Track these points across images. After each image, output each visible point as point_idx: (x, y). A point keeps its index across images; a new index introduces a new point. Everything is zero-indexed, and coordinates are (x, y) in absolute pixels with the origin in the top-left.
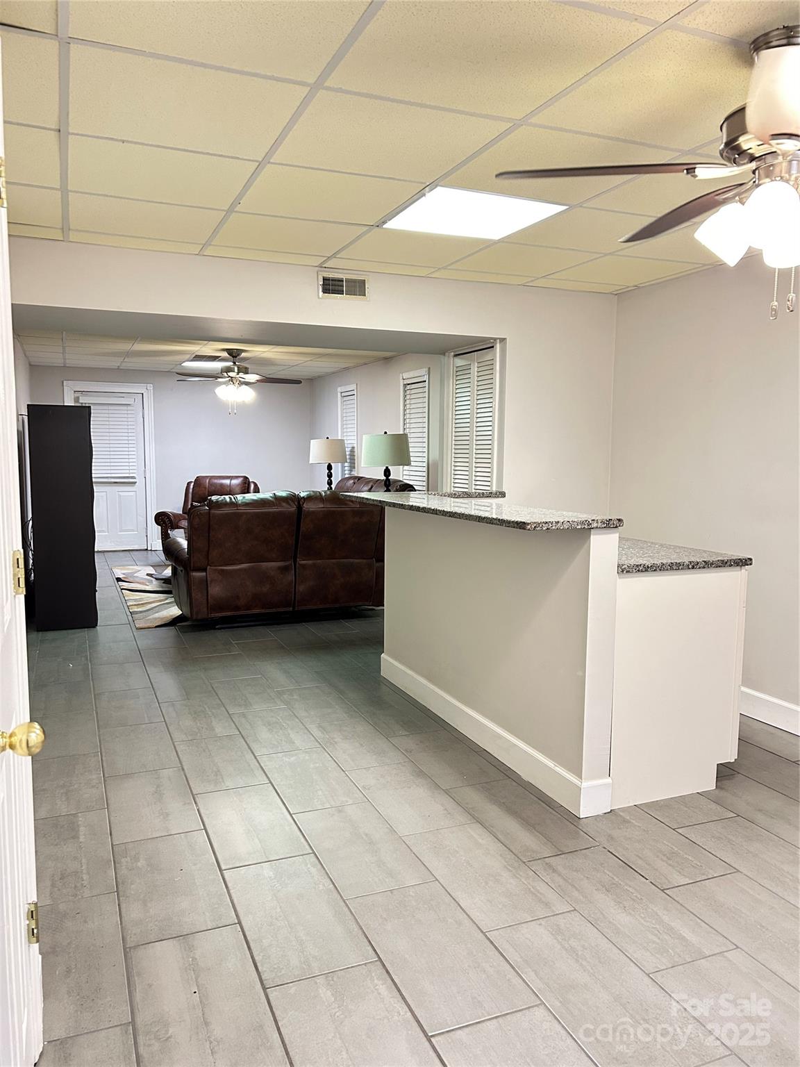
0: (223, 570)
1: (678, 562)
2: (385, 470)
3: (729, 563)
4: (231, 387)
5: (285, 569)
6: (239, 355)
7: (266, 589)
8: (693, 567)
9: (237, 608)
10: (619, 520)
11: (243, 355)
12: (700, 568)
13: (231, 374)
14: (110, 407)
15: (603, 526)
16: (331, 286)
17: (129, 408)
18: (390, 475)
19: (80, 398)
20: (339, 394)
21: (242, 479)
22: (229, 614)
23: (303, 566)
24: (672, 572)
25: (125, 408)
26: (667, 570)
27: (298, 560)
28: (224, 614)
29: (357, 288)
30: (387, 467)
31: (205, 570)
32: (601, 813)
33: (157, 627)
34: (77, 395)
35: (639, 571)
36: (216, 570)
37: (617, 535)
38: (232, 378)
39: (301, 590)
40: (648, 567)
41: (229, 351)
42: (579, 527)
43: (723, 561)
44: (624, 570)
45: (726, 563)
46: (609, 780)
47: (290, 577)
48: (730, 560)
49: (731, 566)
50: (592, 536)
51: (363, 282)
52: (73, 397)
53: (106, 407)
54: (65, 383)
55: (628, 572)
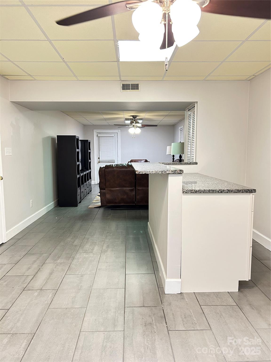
0: (110, 190)
1: (213, 189)
2: (180, 156)
3: (241, 191)
4: (133, 128)
5: (132, 190)
6: (136, 117)
7: (125, 197)
8: (221, 192)
9: (116, 203)
10: (181, 170)
11: (138, 117)
12: (225, 193)
13: (133, 124)
14: (108, 138)
15: (172, 173)
16: (125, 87)
17: (113, 138)
18: (181, 158)
19: (98, 135)
20: (179, 130)
21: (145, 160)
22: (113, 205)
23: (138, 189)
24: (210, 194)
25: (112, 138)
26: (207, 193)
27: (136, 187)
28: (112, 205)
29: (135, 87)
30: (180, 155)
31: (105, 189)
32: (176, 293)
33: (94, 208)
34: (98, 134)
35: (192, 192)
36: (108, 189)
37: (182, 177)
38: (133, 125)
39: (138, 198)
40: (197, 191)
41: (133, 116)
42: (160, 173)
43: (238, 190)
44: (185, 192)
45: (240, 191)
46: (180, 280)
47: (134, 193)
48: (243, 190)
49: (243, 192)
50: (169, 177)
51: (138, 85)
52: (96, 134)
53: (106, 138)
54: (94, 130)
55: (187, 193)
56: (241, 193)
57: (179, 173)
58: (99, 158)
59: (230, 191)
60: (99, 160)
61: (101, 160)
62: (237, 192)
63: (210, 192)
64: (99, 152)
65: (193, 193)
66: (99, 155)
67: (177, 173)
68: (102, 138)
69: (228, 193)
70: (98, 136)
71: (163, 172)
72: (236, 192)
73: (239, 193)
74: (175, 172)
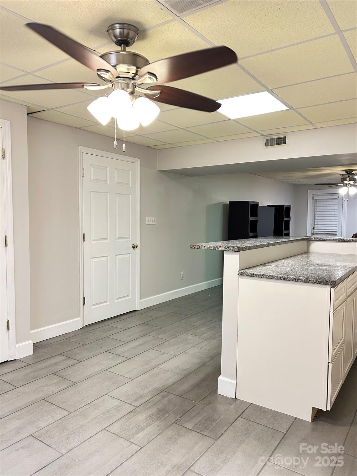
6: (351, 172)
8: (284, 279)
11: (353, 172)
12: (289, 280)
13: (345, 182)
14: (327, 200)
16: (269, 143)
17: (336, 200)
25: (334, 200)
26: (266, 278)
29: (282, 141)
32: (229, 397)
34: (314, 195)
35: (248, 275)
40: (254, 274)
41: (346, 171)
49: (314, 283)
50: (225, 255)
51: (285, 138)
52: (312, 196)
53: (325, 200)
54: (309, 191)
55: (242, 275)
56: (311, 283)
57: (233, 251)
58: (314, 228)
59: (296, 280)
60: (314, 231)
61: (317, 230)
62: (306, 282)
63: (270, 278)
64: (314, 220)
65: (250, 276)
66: (313, 224)
67: (230, 250)
68: (320, 201)
69: (293, 281)
70: (314, 198)
71: (215, 248)
72: (304, 282)
73: (309, 283)
74: (228, 249)
